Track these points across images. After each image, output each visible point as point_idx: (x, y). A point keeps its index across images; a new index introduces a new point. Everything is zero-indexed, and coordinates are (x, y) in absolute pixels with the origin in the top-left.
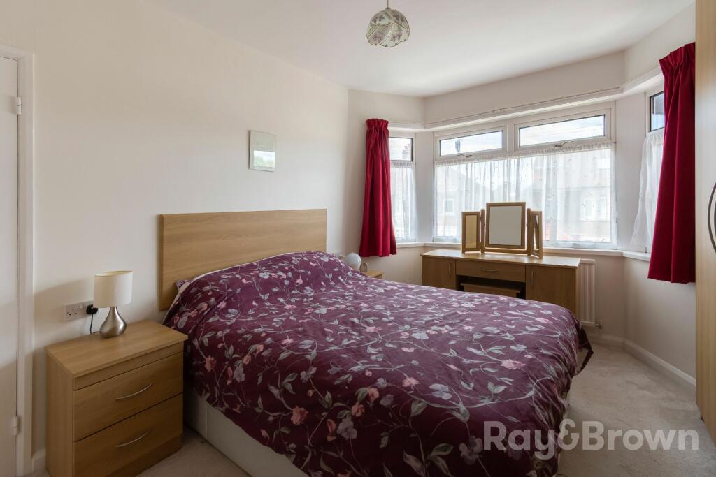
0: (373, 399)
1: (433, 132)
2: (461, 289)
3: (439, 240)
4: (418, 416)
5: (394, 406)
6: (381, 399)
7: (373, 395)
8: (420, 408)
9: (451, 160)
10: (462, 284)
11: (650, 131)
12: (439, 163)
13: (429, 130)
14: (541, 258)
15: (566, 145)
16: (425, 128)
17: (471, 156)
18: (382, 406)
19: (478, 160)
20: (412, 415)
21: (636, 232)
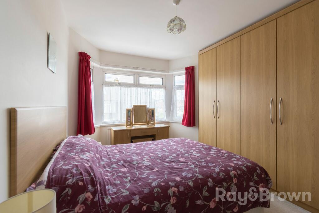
0: (176, 192)
1: (102, 69)
2: (132, 142)
3: (105, 123)
4: (193, 186)
5: (185, 189)
6: (179, 190)
7: (175, 190)
8: (191, 183)
9: (111, 84)
10: (132, 140)
11: (174, 86)
12: (105, 85)
13: (102, 67)
14: (155, 125)
15: (154, 86)
16: (101, 65)
17: (121, 84)
18: (182, 191)
19: (124, 86)
20: (192, 186)
21: (171, 114)
